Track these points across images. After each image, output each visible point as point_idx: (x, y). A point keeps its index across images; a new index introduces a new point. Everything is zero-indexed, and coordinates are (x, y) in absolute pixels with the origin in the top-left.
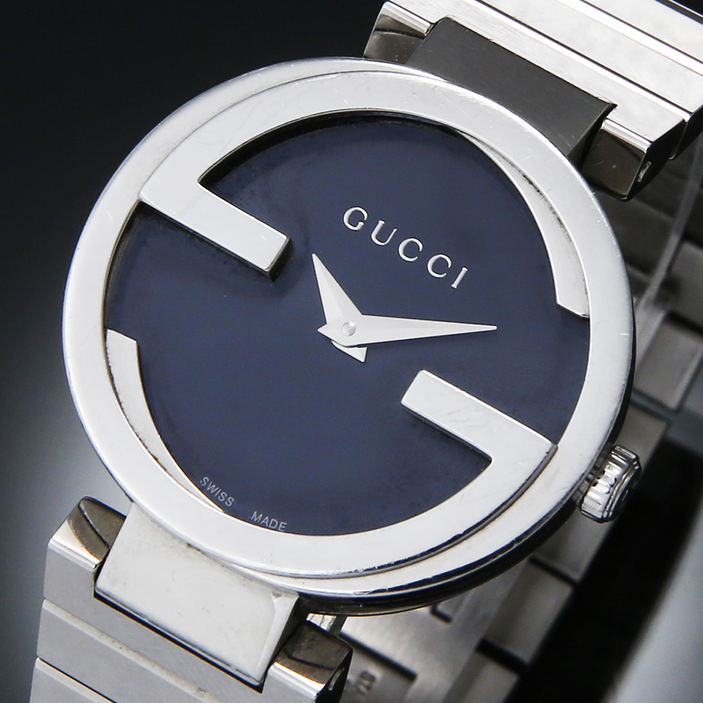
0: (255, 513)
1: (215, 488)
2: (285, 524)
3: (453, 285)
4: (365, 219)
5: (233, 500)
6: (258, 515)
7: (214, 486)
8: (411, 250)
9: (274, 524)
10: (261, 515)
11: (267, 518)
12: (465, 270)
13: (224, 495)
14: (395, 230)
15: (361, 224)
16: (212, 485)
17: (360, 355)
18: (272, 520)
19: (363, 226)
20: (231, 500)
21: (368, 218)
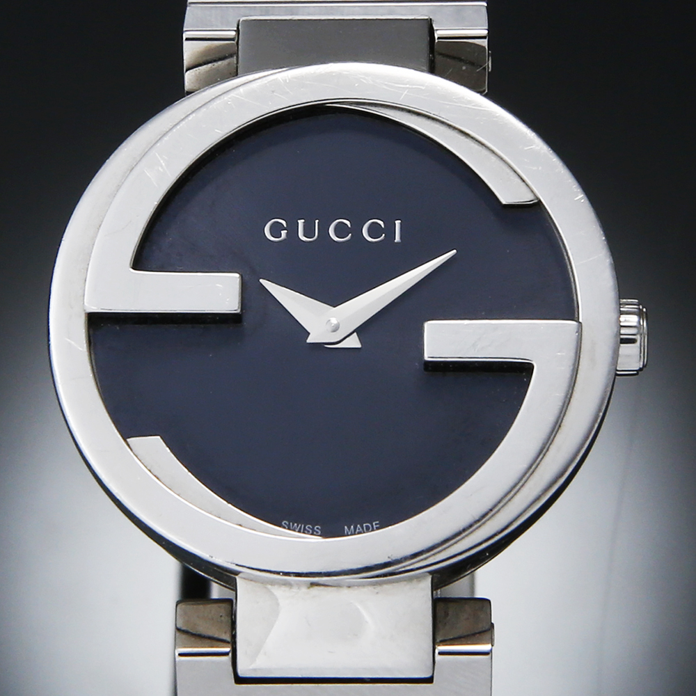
0: (346, 527)
1: (298, 526)
2: (377, 522)
3: (396, 241)
4: (285, 226)
5: (319, 527)
6: (349, 528)
7: (296, 524)
8: (340, 231)
9: (367, 527)
10: (352, 527)
11: (358, 526)
12: (398, 223)
13: (309, 527)
14: (317, 221)
15: (284, 233)
16: (293, 525)
17: (354, 342)
18: (364, 525)
19: (287, 234)
20: (317, 528)
21: (287, 225)
